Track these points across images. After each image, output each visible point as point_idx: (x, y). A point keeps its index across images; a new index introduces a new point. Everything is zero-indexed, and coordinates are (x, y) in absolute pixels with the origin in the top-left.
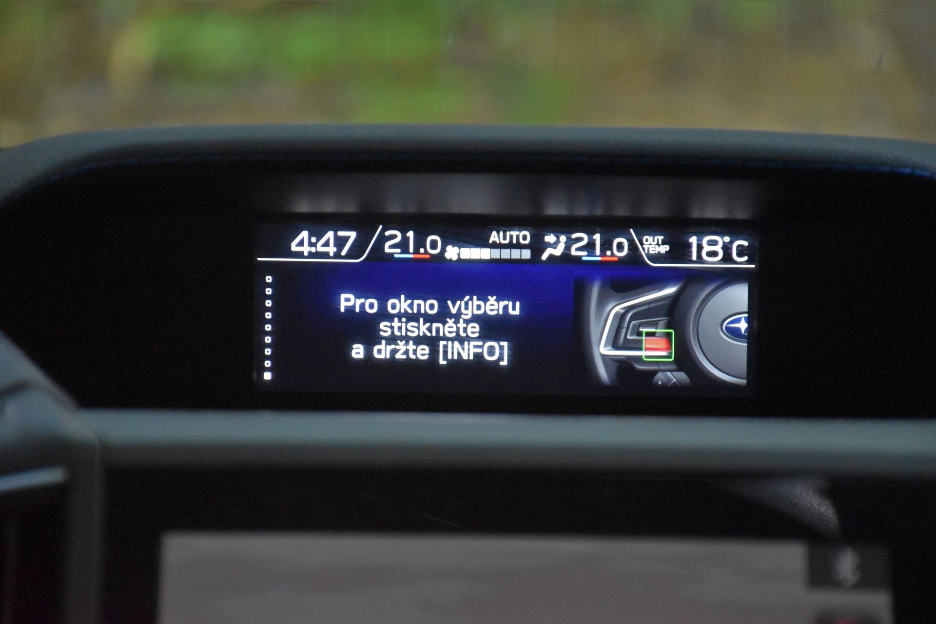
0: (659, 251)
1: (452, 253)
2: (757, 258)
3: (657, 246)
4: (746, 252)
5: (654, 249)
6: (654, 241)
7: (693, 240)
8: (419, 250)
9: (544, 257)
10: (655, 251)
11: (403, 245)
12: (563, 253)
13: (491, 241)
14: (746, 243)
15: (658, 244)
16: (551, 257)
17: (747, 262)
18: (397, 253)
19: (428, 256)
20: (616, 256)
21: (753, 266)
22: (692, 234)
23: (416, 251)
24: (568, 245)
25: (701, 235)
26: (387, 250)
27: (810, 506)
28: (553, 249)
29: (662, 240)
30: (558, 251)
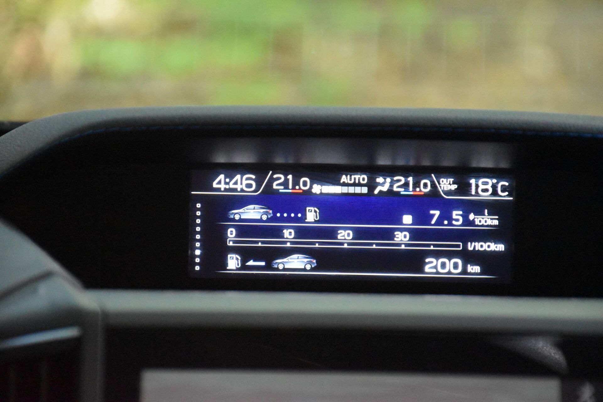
0: (451, 188)
1: (317, 189)
2: (514, 194)
3: (449, 185)
4: (508, 189)
5: (447, 187)
6: (447, 182)
7: (473, 181)
8: (295, 187)
9: (376, 192)
10: (448, 188)
11: (285, 184)
12: (388, 190)
13: (342, 182)
14: (507, 184)
15: (450, 184)
16: (381, 192)
17: (508, 196)
18: (281, 189)
19: (301, 191)
20: (423, 192)
21: (512, 198)
22: (472, 178)
23: (294, 188)
24: (391, 184)
25: (478, 178)
26: (275, 187)
27: (549, 354)
28: (382, 187)
29: (453, 181)
30: (385, 188)
